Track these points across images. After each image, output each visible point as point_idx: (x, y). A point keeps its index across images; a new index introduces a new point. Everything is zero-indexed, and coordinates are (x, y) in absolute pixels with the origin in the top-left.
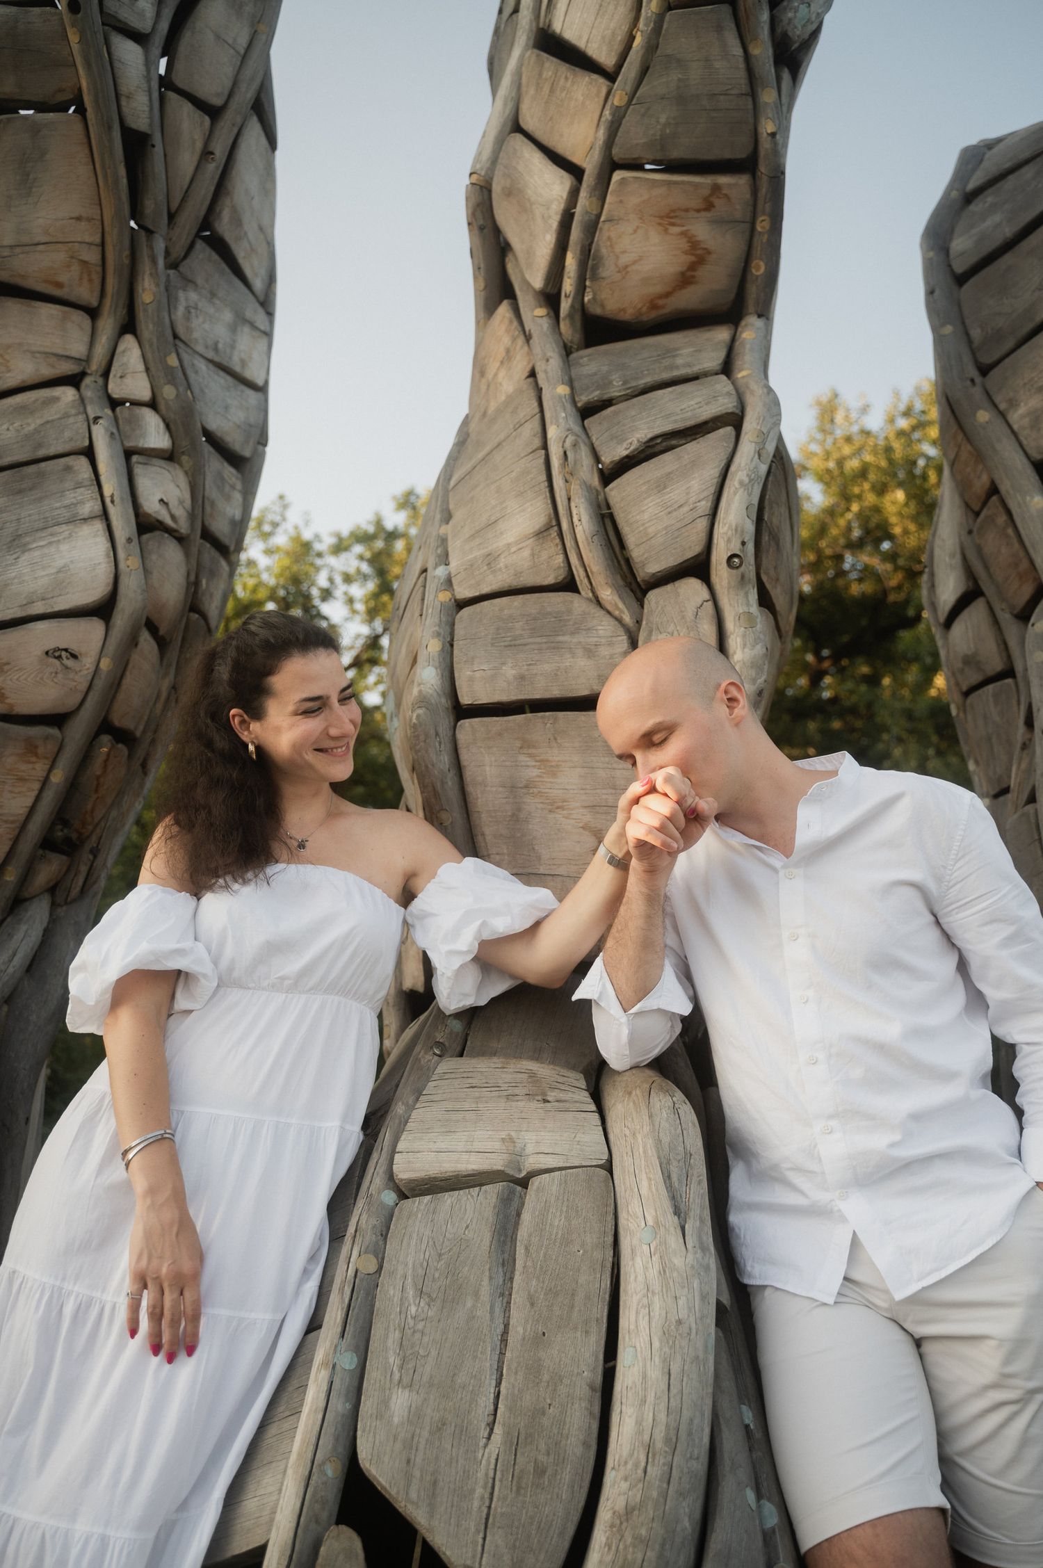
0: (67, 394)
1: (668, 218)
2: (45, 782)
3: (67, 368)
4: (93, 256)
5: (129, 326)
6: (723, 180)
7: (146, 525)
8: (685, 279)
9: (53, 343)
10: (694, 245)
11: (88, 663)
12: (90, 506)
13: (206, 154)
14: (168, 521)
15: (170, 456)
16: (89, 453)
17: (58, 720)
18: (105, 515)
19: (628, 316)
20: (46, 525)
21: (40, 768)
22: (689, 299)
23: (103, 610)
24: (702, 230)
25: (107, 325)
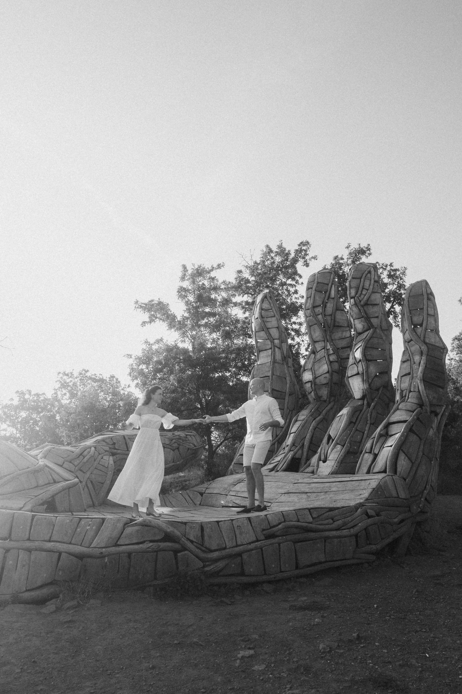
0: (323, 350)
1: (360, 323)
2: (328, 390)
3: (323, 347)
4: (322, 336)
5: (328, 341)
6: (362, 319)
7: (331, 362)
8: (364, 327)
9: (322, 345)
10: (362, 325)
11: (328, 377)
12: (326, 362)
13: (332, 319)
14: (334, 360)
15: (334, 353)
16: (325, 357)
17: (328, 383)
18: (327, 363)
19: (361, 332)
20: (322, 366)
21: (327, 389)
22: (365, 329)
23: (328, 372)
24: (363, 323)
25: (326, 342)
